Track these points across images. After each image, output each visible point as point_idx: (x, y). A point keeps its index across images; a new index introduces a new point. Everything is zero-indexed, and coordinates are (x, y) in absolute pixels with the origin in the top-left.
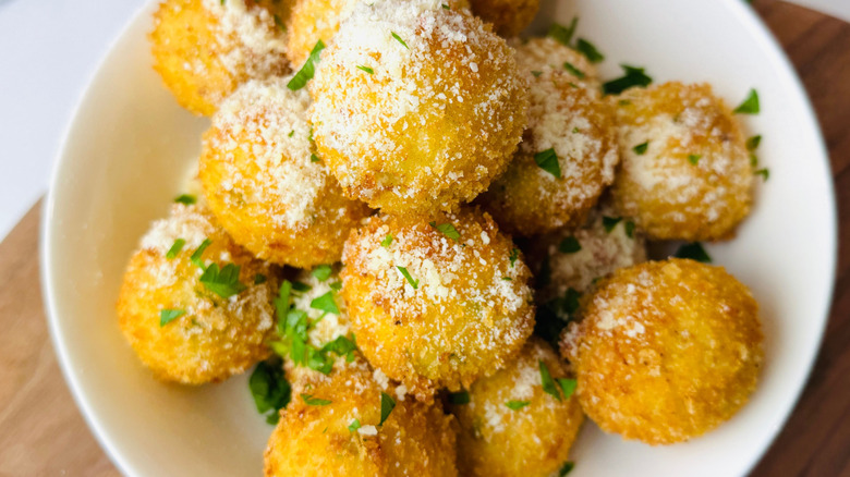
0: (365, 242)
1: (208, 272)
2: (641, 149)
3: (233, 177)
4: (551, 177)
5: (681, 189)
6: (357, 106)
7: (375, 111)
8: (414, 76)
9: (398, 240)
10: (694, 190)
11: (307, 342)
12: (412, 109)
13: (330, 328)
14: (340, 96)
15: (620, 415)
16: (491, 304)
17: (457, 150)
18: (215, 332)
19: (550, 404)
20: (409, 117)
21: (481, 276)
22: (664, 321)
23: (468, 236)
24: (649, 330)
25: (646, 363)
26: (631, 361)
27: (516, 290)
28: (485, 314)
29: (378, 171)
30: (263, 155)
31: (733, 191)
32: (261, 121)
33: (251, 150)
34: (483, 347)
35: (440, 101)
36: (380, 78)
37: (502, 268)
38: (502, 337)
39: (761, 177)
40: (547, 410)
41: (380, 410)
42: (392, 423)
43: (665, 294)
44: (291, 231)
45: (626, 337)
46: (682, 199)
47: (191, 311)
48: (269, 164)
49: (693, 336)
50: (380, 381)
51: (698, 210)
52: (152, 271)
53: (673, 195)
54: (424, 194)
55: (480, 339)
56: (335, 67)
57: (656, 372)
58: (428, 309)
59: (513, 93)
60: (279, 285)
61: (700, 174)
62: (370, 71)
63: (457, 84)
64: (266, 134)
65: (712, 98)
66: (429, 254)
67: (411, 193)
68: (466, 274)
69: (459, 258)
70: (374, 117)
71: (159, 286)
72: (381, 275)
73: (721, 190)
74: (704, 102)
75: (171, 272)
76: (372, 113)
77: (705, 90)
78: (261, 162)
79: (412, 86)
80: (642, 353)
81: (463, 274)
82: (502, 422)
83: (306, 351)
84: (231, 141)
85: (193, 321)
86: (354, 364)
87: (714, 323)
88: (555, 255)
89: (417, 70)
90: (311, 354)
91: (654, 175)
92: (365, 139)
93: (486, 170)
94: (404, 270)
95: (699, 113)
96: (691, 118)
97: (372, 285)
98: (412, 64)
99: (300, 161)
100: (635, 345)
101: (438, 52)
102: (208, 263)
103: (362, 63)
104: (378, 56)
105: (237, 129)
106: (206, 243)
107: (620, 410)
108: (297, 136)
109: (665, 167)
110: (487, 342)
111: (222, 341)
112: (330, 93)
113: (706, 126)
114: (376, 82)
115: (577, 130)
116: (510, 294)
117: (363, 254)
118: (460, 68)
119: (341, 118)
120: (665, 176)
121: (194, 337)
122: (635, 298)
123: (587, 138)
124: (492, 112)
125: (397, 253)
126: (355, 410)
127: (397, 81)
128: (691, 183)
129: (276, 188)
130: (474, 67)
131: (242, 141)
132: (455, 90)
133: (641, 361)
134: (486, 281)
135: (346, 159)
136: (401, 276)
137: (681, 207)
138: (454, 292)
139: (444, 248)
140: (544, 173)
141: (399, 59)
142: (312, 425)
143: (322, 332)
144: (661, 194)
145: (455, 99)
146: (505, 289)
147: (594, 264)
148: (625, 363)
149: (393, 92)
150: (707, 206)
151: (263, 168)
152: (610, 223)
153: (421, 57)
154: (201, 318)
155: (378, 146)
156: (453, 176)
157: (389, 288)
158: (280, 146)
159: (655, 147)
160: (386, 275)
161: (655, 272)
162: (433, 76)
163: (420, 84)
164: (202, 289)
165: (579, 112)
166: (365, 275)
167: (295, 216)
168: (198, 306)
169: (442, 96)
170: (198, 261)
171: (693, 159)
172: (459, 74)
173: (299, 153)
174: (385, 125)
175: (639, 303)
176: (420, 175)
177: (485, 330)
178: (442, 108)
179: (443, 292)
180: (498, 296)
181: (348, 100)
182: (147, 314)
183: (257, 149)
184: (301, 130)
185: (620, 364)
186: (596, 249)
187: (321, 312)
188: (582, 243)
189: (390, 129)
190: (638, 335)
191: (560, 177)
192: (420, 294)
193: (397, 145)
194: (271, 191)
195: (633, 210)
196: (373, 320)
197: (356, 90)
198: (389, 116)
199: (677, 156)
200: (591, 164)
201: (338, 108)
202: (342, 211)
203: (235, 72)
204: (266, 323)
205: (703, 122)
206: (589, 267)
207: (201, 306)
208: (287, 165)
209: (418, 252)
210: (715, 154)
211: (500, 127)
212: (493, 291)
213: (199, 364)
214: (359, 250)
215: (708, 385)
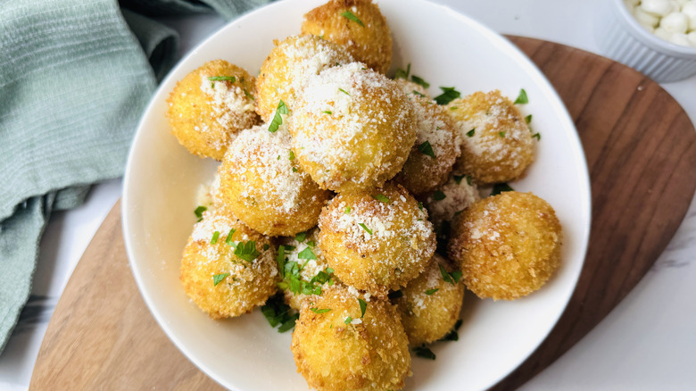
0: (334, 213)
1: (238, 247)
2: (471, 133)
3: (248, 189)
4: (429, 158)
5: (498, 151)
6: (325, 134)
7: (337, 135)
8: (356, 111)
9: (354, 209)
10: (505, 152)
11: (300, 278)
12: (358, 131)
13: (313, 268)
14: (312, 131)
15: (492, 286)
16: (415, 236)
17: (386, 150)
18: (248, 282)
19: (449, 288)
20: (358, 136)
21: (406, 220)
22: (509, 228)
23: (393, 199)
24: (502, 234)
25: (504, 254)
26: (495, 254)
27: (426, 225)
28: (413, 242)
29: (343, 170)
30: (264, 173)
31: (525, 148)
32: (259, 153)
33: (256, 171)
34: (413, 261)
35: (374, 124)
36: (336, 116)
37: (416, 214)
38: (423, 254)
39: (536, 138)
40: (448, 292)
41: (360, 309)
42: (368, 314)
43: (506, 213)
44: (287, 215)
45: (490, 241)
46: (499, 158)
47: (232, 273)
48: (269, 177)
49: (527, 234)
50: (353, 293)
51: (508, 163)
52: (204, 253)
53: (493, 156)
54: (370, 179)
55: (411, 257)
56: (306, 113)
57: (510, 257)
58: (380, 245)
59: (410, 111)
60: (277, 249)
61: (507, 142)
62: (330, 113)
63: (382, 112)
64: (264, 160)
65: (502, 98)
66: (375, 213)
67: (362, 179)
68: (397, 221)
69: (392, 213)
70: (337, 139)
71: (209, 262)
72: (349, 230)
73: (519, 149)
74: (499, 101)
75: (215, 252)
76: (334, 137)
77: (497, 94)
78: (264, 177)
79: (356, 117)
80: (501, 248)
81: (396, 221)
82: (424, 303)
83: (301, 284)
84: (242, 168)
85: (234, 279)
86: (334, 286)
87: (537, 224)
88: (432, 203)
89: (357, 108)
90: (304, 286)
91: (482, 147)
92: (333, 153)
93: (402, 159)
94: (363, 225)
95: (499, 107)
96: (496, 111)
97: (343, 237)
98: (354, 105)
99: (287, 173)
100: (496, 246)
101: (367, 95)
102: (237, 243)
103: (324, 109)
104: (332, 103)
105: (244, 161)
106: (233, 231)
107: (492, 283)
108: (282, 157)
109: (487, 141)
110: (415, 258)
111: (252, 287)
112: (306, 130)
113: (505, 114)
114: (334, 118)
115: (439, 128)
116: (424, 229)
117: (334, 220)
118: (381, 102)
119: (315, 143)
120: (488, 146)
121: (235, 288)
122: (490, 218)
123: (445, 132)
124: (402, 125)
125: (356, 216)
126: (346, 311)
127: (347, 117)
128: (503, 148)
129: (275, 191)
130: (388, 100)
131: (249, 167)
132: (381, 115)
133: (501, 253)
134: (409, 223)
135: (322, 166)
136: (361, 228)
137: (498, 163)
138: (394, 233)
139: (382, 208)
140: (425, 156)
141: (346, 103)
142: (322, 325)
143: (309, 271)
144: (487, 157)
145: (382, 121)
146: (420, 225)
147: (454, 204)
148: (492, 256)
149: (346, 122)
150: (513, 160)
151: (265, 181)
152: (458, 179)
153: (359, 100)
154: (239, 276)
155: (342, 156)
156: (386, 166)
157: (355, 237)
158: (273, 166)
159: (478, 131)
160: (351, 230)
161: (496, 201)
162: (367, 110)
163: (360, 115)
164: (235, 259)
165: (437, 117)
166: (338, 232)
167: (289, 205)
168: (236, 269)
169: (374, 120)
170: (230, 242)
171: (502, 134)
172: (381, 106)
173: (286, 167)
174: (344, 143)
175: (493, 220)
176: (368, 168)
177: (413, 251)
178: (376, 127)
179: (387, 234)
180: (417, 230)
181: (318, 132)
182: (205, 280)
183: (260, 170)
184: (284, 155)
185: (489, 257)
186: (454, 195)
187: (305, 260)
188: (446, 193)
189: (347, 145)
190: (496, 238)
191: (434, 157)
192: (374, 237)
193: (353, 153)
194: (273, 193)
195: (470, 169)
196: (346, 258)
197: (322, 126)
198: (345, 137)
199: (492, 134)
200: (449, 146)
201: (312, 138)
202: (314, 198)
203: (227, 127)
204: (274, 272)
205: (502, 112)
206: (452, 207)
207: (237, 269)
208: (280, 177)
209: (368, 213)
210: (513, 129)
211: (407, 133)
212: (414, 228)
213: (241, 304)
214: (331, 219)
215: (540, 259)
